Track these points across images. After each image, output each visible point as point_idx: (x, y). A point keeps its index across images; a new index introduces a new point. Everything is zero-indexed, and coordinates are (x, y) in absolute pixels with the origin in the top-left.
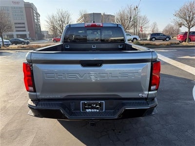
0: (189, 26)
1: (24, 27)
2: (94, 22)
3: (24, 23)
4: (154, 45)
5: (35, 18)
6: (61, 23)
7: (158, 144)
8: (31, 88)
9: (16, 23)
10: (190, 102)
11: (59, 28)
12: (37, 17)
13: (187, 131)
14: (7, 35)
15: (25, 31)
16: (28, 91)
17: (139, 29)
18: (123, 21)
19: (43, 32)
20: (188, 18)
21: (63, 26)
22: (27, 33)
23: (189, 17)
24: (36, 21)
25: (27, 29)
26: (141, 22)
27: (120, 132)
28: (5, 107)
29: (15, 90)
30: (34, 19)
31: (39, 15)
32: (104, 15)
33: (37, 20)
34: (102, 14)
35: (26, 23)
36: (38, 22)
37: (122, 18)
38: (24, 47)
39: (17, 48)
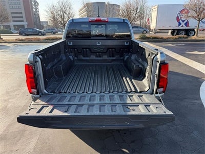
0: (199, 19)
1: (22, 17)
2: (99, 16)
3: (21, 13)
4: (162, 38)
5: (34, 6)
6: (62, 13)
7: (163, 146)
8: (34, 91)
9: (12, 13)
10: (197, 102)
11: (60, 19)
12: (35, 6)
13: (192, 132)
14: (4, 26)
15: (23, 21)
16: (31, 93)
17: (145, 20)
18: (129, 12)
19: (42, 22)
20: (198, 10)
21: (64, 16)
22: (25, 23)
23: (200, 9)
24: (34, 10)
25: (24, 19)
26: (148, 13)
27: (125, 133)
28: (6, 107)
29: (15, 89)
30: (32, 8)
31: (38, 4)
32: (109, 4)
33: (36, 9)
34: (106, 4)
35: (23, 13)
36: (37, 11)
37: (128, 9)
38: (22, 40)
39: (14, 41)
